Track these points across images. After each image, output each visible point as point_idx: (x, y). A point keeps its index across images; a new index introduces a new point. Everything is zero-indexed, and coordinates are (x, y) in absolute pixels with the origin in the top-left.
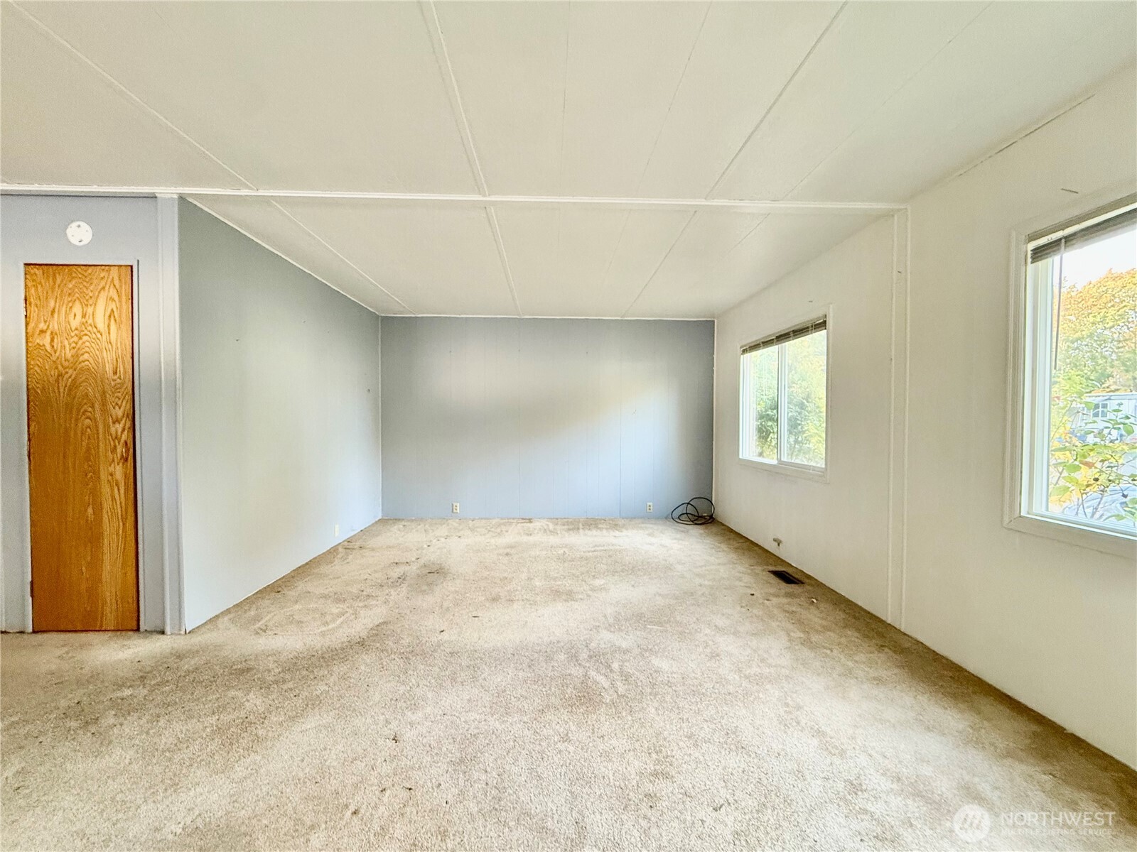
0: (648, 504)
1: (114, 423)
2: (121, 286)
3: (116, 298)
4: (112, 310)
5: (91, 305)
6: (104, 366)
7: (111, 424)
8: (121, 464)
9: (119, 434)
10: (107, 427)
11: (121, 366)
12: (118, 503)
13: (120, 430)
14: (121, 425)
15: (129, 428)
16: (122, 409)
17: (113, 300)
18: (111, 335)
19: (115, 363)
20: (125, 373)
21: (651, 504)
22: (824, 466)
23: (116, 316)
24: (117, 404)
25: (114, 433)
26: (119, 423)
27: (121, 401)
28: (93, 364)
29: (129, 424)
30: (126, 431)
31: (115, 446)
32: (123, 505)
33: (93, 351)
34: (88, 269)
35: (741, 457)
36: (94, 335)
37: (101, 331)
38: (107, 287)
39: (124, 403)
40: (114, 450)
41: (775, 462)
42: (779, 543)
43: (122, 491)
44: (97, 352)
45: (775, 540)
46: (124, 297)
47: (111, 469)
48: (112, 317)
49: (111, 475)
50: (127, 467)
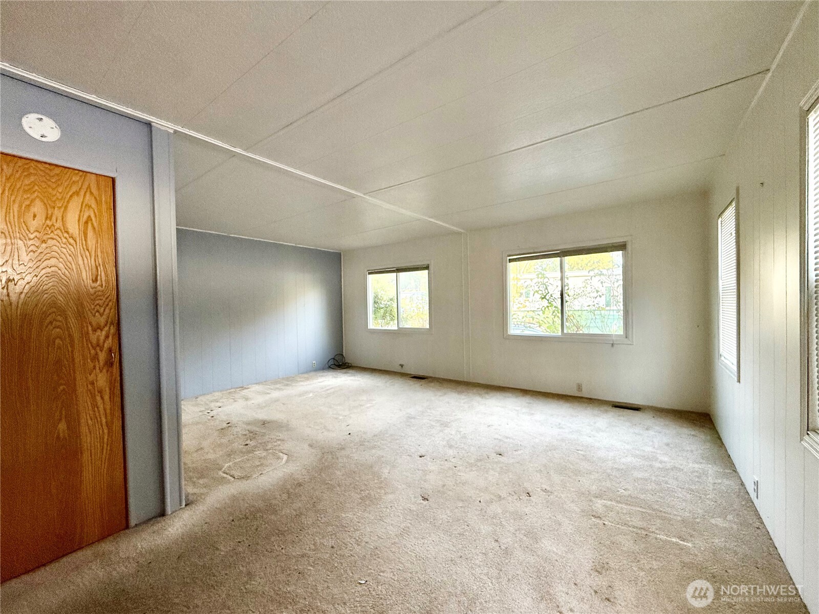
0: (314, 362)
1: (95, 330)
2: (100, 195)
3: (94, 205)
4: (89, 217)
5: (60, 208)
6: (79, 274)
7: (91, 332)
8: (105, 371)
9: (101, 341)
10: (85, 335)
11: (103, 274)
12: (102, 411)
13: (102, 338)
14: (104, 333)
15: (114, 335)
16: (104, 317)
17: (90, 207)
18: (89, 242)
19: (94, 269)
20: (107, 281)
21: (315, 362)
22: (428, 327)
23: (95, 224)
24: (98, 311)
25: (94, 341)
26: (102, 330)
27: (102, 309)
28: (64, 270)
29: (113, 330)
30: (110, 337)
31: (97, 354)
32: (108, 411)
33: (64, 257)
34: (54, 169)
35: (369, 328)
36: (64, 240)
37: (74, 236)
38: (82, 193)
39: (107, 311)
40: (95, 358)
41: (396, 328)
42: (402, 366)
43: (107, 397)
44: (70, 258)
45: (400, 365)
46: (104, 206)
47: (91, 378)
48: (90, 225)
49: (92, 383)
50: (112, 373)
